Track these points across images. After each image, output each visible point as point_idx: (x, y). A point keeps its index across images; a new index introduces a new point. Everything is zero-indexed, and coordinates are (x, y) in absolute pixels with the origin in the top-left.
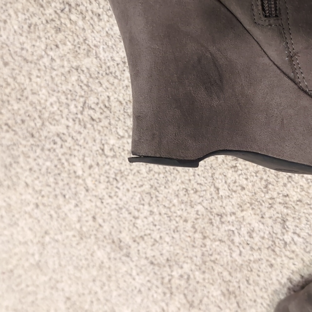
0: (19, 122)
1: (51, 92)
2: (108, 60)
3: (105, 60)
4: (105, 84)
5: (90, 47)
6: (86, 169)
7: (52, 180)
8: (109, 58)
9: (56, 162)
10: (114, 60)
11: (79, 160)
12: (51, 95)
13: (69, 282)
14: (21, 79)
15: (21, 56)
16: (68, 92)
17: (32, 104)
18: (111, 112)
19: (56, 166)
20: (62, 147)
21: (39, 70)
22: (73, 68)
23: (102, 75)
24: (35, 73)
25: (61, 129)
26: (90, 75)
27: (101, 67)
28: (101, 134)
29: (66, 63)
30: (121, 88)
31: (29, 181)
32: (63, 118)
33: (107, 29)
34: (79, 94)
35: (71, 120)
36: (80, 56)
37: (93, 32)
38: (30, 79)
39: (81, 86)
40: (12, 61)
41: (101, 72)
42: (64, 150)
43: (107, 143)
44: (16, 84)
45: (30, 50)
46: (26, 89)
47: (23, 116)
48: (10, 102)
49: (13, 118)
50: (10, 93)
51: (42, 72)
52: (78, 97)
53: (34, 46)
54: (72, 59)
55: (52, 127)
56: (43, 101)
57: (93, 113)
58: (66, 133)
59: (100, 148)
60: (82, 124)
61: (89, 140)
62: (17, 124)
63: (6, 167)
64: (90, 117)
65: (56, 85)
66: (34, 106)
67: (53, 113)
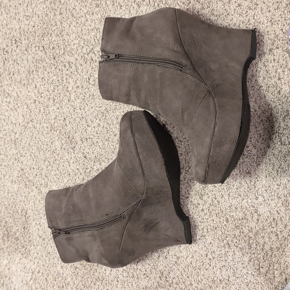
0: (51, 48)
1: (77, 37)
6: (75, 88)
7: (52, 88)
9: (60, 78)
11: (73, 82)
12: (76, 39)
13: (29, 158)
14: (65, 25)
15: (71, 12)
16: (87, 40)
17: (64, 40)
19: (58, 81)
20: (67, 70)
21: (77, 23)
22: (96, 28)
24: (74, 23)
25: (72, 60)
28: (93, 70)
29: (93, 24)
31: (38, 85)
32: (76, 53)
33: (122, 15)
34: (92, 43)
35: (80, 56)
37: (114, 13)
38: (70, 26)
39: (95, 39)
40: (65, 13)
42: (68, 72)
43: (93, 76)
44: (60, 26)
45: (77, 11)
46: (64, 31)
47: (55, 45)
48: (52, 35)
49: (48, 44)
50: (54, 30)
51: (78, 25)
52: (90, 45)
53: (81, 9)
54: (97, 23)
55: (68, 57)
56: (70, 41)
57: (94, 56)
58: (73, 62)
59: (89, 78)
60: (85, 61)
61: (85, 71)
62: (49, 49)
63: (29, 72)
64: (91, 58)
65: (82, 34)
66: (64, 42)
67: (73, 49)
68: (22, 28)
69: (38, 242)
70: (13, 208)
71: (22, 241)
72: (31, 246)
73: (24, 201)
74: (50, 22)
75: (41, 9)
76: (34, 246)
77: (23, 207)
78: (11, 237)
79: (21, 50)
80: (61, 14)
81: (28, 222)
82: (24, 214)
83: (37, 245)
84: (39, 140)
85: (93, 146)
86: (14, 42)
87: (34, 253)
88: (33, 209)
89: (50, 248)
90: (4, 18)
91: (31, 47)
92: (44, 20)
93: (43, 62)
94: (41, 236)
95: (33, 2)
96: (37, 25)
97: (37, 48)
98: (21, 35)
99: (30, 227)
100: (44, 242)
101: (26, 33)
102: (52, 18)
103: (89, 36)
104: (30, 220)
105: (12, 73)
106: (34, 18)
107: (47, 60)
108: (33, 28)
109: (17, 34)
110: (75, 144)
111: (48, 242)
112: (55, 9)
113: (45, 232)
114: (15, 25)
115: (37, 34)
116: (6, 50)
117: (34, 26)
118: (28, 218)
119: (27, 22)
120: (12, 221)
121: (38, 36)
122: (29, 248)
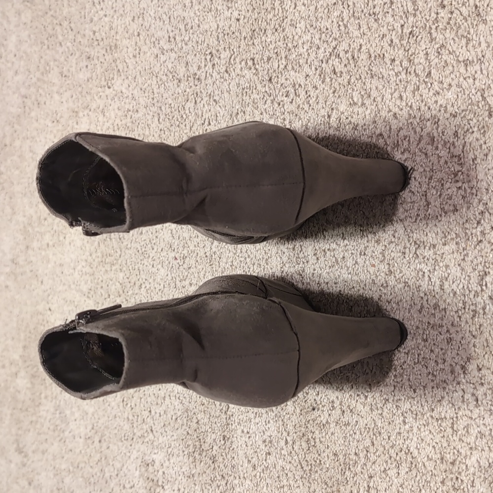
0: (265, 59)
1: (308, 26)
4: (364, 28)
14: (288, 4)
16: (325, 30)
17: (286, 38)
18: (355, 66)
20: (291, 102)
23: (365, 15)
25: (301, 80)
26: (354, 13)
27: (368, 5)
28: (336, 94)
30: (377, 35)
32: (307, 63)
34: (334, 35)
35: (313, 68)
39: (339, 25)
41: (365, 11)
42: (293, 107)
43: (337, 109)
44: (280, 9)
46: (287, 17)
47: (272, 52)
49: (261, 52)
50: (271, 20)
52: (331, 39)
55: (292, 73)
56: (296, 38)
57: (338, 63)
58: (302, 84)
59: (328, 113)
60: (322, 76)
61: (321, 101)
62: (262, 61)
63: (231, 115)
64: (333, 68)
65: (316, 18)
66: (286, 41)
67: (301, 55)
68: (220, 27)
69: (245, 471)
71: (221, 465)
72: (235, 478)
74: (263, 4)
76: (240, 478)
78: (204, 454)
79: (219, 73)
81: (230, 426)
83: (244, 477)
84: (247, 256)
85: (337, 267)
86: (209, 57)
89: (265, 488)
90: (195, 14)
91: (235, 64)
92: (254, 2)
93: (252, 92)
94: (250, 459)
96: (243, 17)
97: (243, 63)
98: (219, 42)
99: (233, 436)
100: (255, 472)
104: (233, 423)
105: (207, 123)
106: (239, 2)
107: (259, 87)
108: (238, 23)
109: (213, 42)
110: (304, 263)
111: (262, 474)
113: (256, 452)
114: (210, 23)
115: (244, 34)
116: (197, 77)
117: (238, 20)
118: (229, 418)
119: (227, 14)
120: (206, 420)
121: (245, 38)
122: (232, 481)
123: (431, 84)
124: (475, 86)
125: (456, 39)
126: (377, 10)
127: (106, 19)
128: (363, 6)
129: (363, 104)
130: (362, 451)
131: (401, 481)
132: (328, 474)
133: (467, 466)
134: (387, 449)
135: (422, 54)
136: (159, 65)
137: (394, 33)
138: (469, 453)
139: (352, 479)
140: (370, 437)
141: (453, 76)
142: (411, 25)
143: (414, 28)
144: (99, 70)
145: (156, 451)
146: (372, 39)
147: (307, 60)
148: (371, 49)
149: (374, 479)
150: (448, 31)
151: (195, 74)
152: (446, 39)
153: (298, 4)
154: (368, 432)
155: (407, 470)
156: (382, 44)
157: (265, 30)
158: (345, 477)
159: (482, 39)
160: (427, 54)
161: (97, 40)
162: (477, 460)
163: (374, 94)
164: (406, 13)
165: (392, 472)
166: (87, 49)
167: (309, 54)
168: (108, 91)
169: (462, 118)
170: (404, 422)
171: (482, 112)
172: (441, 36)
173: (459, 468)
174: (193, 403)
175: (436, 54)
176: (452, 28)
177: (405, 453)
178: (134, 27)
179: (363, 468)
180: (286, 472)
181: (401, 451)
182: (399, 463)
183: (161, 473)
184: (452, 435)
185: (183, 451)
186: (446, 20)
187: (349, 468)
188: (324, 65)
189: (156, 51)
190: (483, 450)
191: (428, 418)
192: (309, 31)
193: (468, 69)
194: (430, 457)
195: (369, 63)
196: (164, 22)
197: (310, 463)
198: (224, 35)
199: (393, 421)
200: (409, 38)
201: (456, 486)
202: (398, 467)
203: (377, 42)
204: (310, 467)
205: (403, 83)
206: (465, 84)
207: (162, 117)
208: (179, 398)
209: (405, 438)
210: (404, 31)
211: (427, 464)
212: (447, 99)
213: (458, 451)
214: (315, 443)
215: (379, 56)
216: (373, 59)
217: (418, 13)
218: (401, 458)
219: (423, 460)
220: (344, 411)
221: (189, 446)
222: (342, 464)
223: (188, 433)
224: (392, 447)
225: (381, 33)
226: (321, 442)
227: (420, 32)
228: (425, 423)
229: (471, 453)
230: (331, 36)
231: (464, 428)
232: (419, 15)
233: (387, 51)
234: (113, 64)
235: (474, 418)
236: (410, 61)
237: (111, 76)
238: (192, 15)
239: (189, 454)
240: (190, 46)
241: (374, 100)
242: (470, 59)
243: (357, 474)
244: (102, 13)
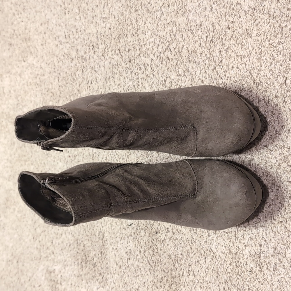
0: (127, 50)
1: (153, 34)
2: (193, 21)
3: (191, 21)
4: (185, 36)
5: (186, 11)
8: (194, 20)
9: (135, 83)
10: (195, 22)
11: (149, 86)
12: (152, 36)
14: (140, 22)
15: (147, 7)
16: (162, 37)
17: (139, 39)
18: (180, 56)
19: (134, 86)
20: (143, 73)
21: (152, 18)
22: (172, 22)
24: (150, 20)
25: (148, 61)
26: (179, 29)
27: (187, 25)
28: (169, 70)
29: (169, 18)
30: (192, 41)
32: (152, 53)
33: (200, 2)
34: (168, 39)
35: (156, 56)
36: (178, 15)
37: (192, 2)
39: (171, 35)
40: (141, 9)
41: (186, 28)
42: (144, 76)
43: (170, 77)
44: (136, 24)
45: (153, 5)
46: (140, 29)
47: (131, 46)
48: (128, 36)
49: (124, 47)
50: (130, 30)
51: (153, 20)
52: (166, 41)
53: (156, 2)
54: (173, 16)
55: (143, 58)
56: (145, 40)
57: (170, 54)
58: (149, 64)
59: (164, 79)
60: (161, 60)
61: (160, 72)
62: (125, 51)
63: (106, 79)
64: (167, 57)
65: (158, 30)
66: (139, 42)
67: (148, 49)
68: (99, 32)
69: (114, 270)
70: (91, 230)
71: (100, 268)
72: (108, 274)
73: (101, 222)
74: (125, 21)
75: (117, 8)
76: (111, 274)
77: (100, 229)
78: (88, 263)
79: (98, 56)
80: (136, 11)
81: (105, 246)
82: (101, 237)
83: (114, 273)
84: (116, 154)
85: (170, 159)
86: (91, 48)
87: (111, 282)
88: (110, 232)
89: (127, 277)
90: (82, 24)
91: (108, 52)
92: (120, 20)
93: (119, 67)
94: (117, 263)
95: (109, 2)
96: (113, 27)
97: (113, 52)
98: (98, 40)
99: (107, 252)
100: (121, 270)
101: (102, 37)
102: (127, 17)
103: (165, 32)
104: (107, 244)
105: (90, 82)
106: (111, 19)
107: (123, 65)
108: (110, 30)
109: (94, 39)
110: (151, 157)
111: (125, 271)
112: (131, 7)
113: (121, 259)
114: (92, 29)
115: (113, 36)
116: (84, 58)
117: (110, 29)
118: (105, 242)
119: (103, 25)
120: (89, 244)
121: (114, 39)
122: (106, 276)
123: (222, 66)
124: (246, 68)
125: (236, 45)
126: (192, 28)
127: (23, 23)
128: (184, 26)
129: (184, 75)
130: (185, 252)
131: (207, 266)
132: (166, 266)
133: (243, 255)
134: (199, 250)
135: (217, 52)
136: (58, 50)
137: (202, 40)
138: (244, 248)
139: (179, 267)
140: (189, 245)
141: (234, 63)
142: (212, 37)
143: (213, 38)
144: (17, 52)
145: (56, 264)
146: (189, 42)
147: (152, 52)
148: (189, 48)
149: (192, 266)
150: (232, 41)
151: (83, 56)
152: (230, 44)
153: (146, 22)
154: (188, 242)
155: (211, 260)
156: (195, 46)
157: (127, 35)
158: (175, 267)
159: (250, 45)
160: (220, 51)
161: (16, 35)
162: (249, 251)
163: (191, 70)
164: (209, 31)
165: (202, 262)
166: (9, 40)
167: (153, 49)
168: (23, 64)
169: (239, 83)
170: (209, 236)
171: (250, 81)
172: (228, 43)
173: (239, 256)
174: (81, 235)
175: (225, 52)
176: (233, 39)
177: (210, 251)
178: (42, 29)
179: (186, 261)
180: (140, 268)
181: (207, 250)
182: (206, 256)
183: (59, 276)
184: (235, 240)
185: (75, 263)
186: (230, 35)
187: (178, 262)
188: (162, 55)
189: (56, 43)
190: (252, 246)
191: (222, 233)
192: (153, 37)
193: (243, 59)
194: (223, 252)
195: (188, 55)
196: (62, 27)
197: (154, 262)
198: (101, 36)
199: (202, 236)
200: (210, 43)
201: (238, 265)
202: (206, 259)
203: (193, 44)
204: (154, 263)
205: (207, 65)
206: (241, 67)
207: (60, 79)
208: (71, 234)
209: (209, 243)
210: (208, 39)
211: (221, 256)
212: (231, 74)
213: (238, 248)
214: (158, 250)
215: (194, 51)
216: (190, 52)
217: (215, 31)
218: (207, 254)
219: (220, 254)
220: (174, 233)
221: (78, 259)
222: (173, 260)
223: (78, 252)
224: (202, 249)
225: (195, 40)
226: (161, 250)
227: (216, 41)
228: (220, 235)
229: (246, 248)
230: (166, 40)
231: (241, 236)
232: (216, 32)
233: (198, 49)
234: (28, 49)
235: (247, 230)
236: (211, 55)
237: (26, 55)
238: (80, 24)
239: (78, 264)
240: (79, 41)
241: (191, 74)
242: (243, 55)
243: (182, 265)
244: (19, 20)
